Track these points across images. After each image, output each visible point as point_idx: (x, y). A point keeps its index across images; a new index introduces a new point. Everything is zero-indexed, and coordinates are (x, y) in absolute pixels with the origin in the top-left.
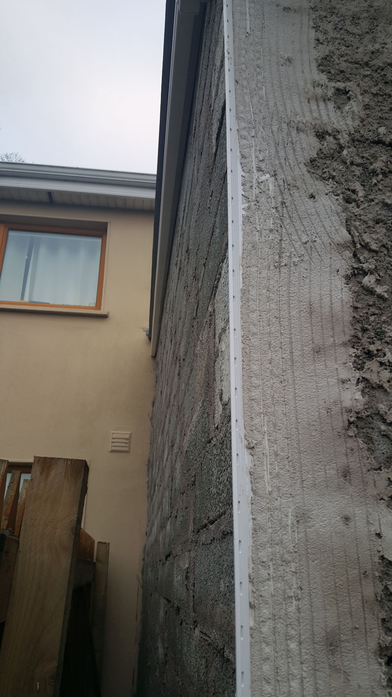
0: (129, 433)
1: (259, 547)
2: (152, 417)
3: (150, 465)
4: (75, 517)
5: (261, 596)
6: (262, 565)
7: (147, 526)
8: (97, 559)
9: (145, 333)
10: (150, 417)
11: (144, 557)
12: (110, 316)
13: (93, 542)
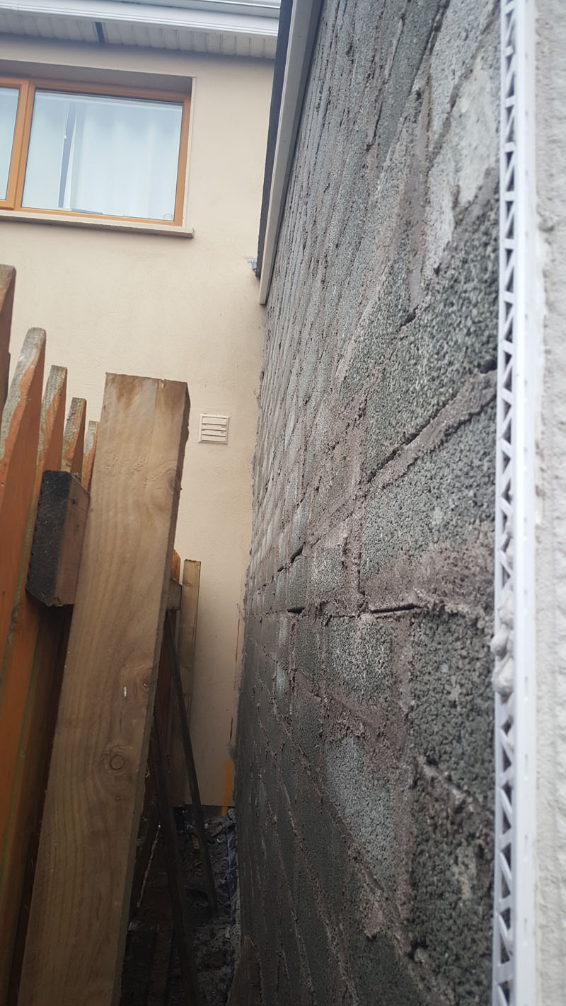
0: (227, 417)
1: (555, 398)
2: (260, 396)
3: (257, 461)
4: (174, 464)
5: (557, 477)
6: (560, 429)
7: (252, 542)
8: (184, 582)
9: (250, 267)
10: (257, 395)
11: (248, 581)
12: (196, 236)
13: (178, 560)
